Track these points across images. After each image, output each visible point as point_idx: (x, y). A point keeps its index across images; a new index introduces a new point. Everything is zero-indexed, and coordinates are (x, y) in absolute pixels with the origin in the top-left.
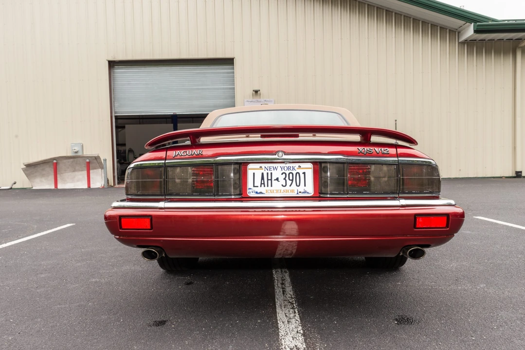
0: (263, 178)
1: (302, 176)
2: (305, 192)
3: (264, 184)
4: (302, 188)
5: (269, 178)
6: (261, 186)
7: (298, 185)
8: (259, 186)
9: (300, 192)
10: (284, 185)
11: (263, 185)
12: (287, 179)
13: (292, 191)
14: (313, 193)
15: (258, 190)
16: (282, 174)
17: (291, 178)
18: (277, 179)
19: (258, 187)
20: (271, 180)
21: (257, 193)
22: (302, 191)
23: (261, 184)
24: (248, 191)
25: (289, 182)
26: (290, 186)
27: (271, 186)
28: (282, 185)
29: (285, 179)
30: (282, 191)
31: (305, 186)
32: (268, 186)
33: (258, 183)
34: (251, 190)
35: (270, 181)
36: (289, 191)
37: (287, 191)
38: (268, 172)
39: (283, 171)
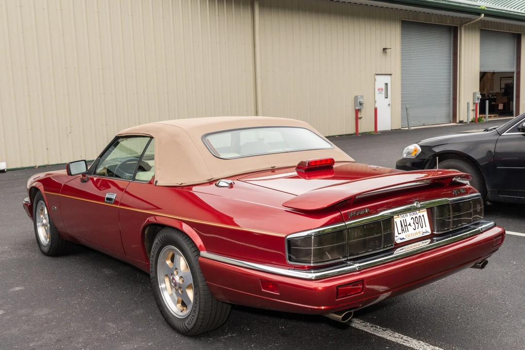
0: (402, 226)
1: (422, 218)
4: (424, 230)
6: (402, 233)
7: (422, 226)
12: (415, 223)
13: (420, 233)
14: (431, 232)
15: (401, 236)
16: (412, 219)
17: (417, 222)
18: (410, 224)
19: (400, 233)
20: (406, 225)
21: (401, 239)
22: (425, 231)
23: (402, 230)
24: (396, 238)
25: (417, 225)
26: (418, 228)
27: (408, 231)
28: (414, 229)
30: (414, 234)
31: (426, 226)
32: (406, 232)
33: (400, 231)
35: (406, 227)
37: (417, 233)
38: (403, 219)
39: (412, 217)
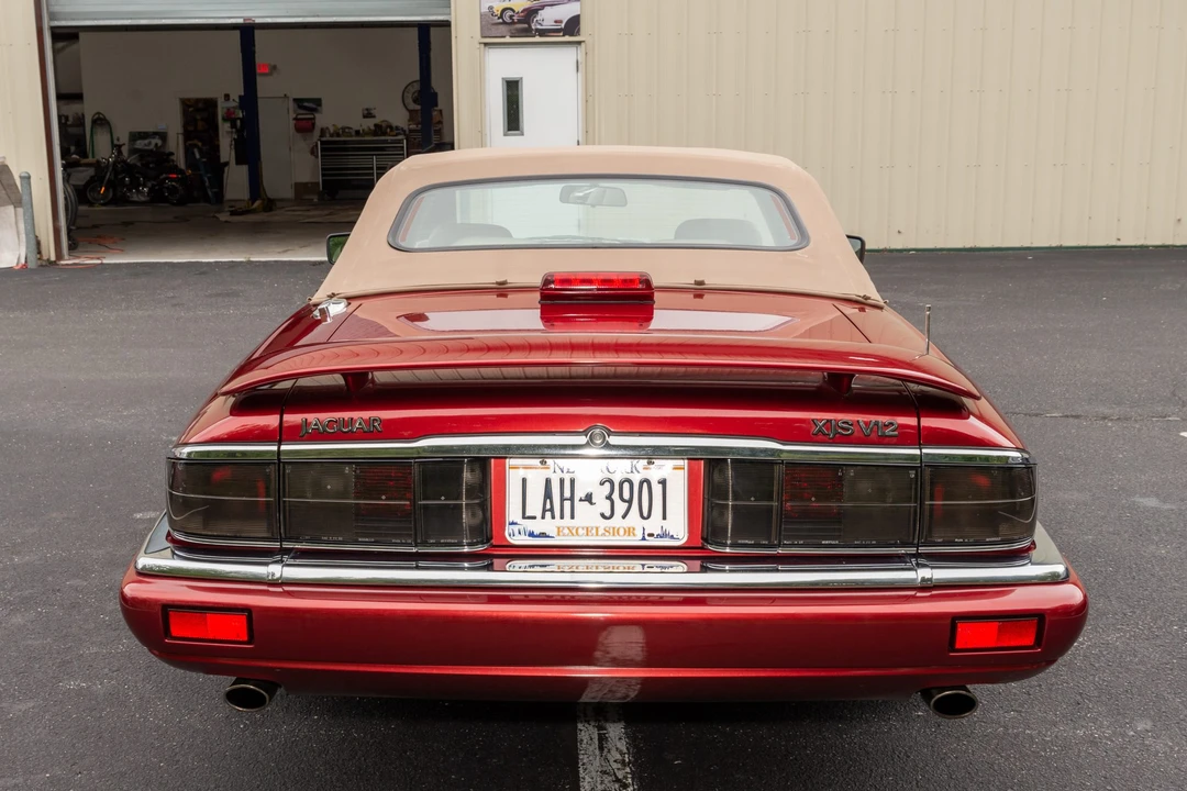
0: (548, 495)
1: (657, 489)
2: (664, 535)
3: (552, 510)
4: (654, 524)
5: (567, 494)
6: (543, 517)
7: (645, 514)
8: (539, 515)
9: (651, 535)
10: (608, 514)
11: (548, 514)
12: (616, 496)
13: (630, 531)
14: (685, 539)
15: (537, 526)
16: (602, 484)
17: (626, 495)
18: (589, 498)
19: (534, 518)
20: (572, 499)
21: (532, 535)
22: (657, 532)
23: (544, 511)
24: (508, 530)
25: (620, 507)
26: (624, 517)
27: (572, 517)
28: (603, 515)
29: (609, 498)
30: (601, 531)
31: (664, 518)
32: (562, 517)
33: (535, 507)
34: (516, 528)
35: (567, 504)
36: (622, 532)
37: (616, 531)
38: (562, 476)
39: (606, 476)
